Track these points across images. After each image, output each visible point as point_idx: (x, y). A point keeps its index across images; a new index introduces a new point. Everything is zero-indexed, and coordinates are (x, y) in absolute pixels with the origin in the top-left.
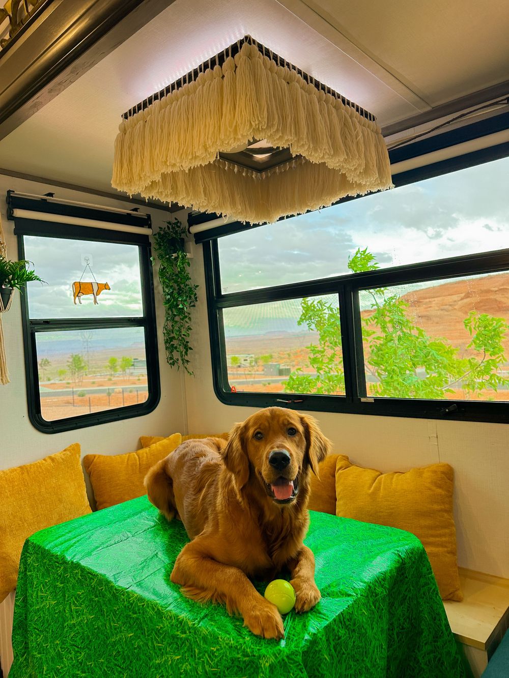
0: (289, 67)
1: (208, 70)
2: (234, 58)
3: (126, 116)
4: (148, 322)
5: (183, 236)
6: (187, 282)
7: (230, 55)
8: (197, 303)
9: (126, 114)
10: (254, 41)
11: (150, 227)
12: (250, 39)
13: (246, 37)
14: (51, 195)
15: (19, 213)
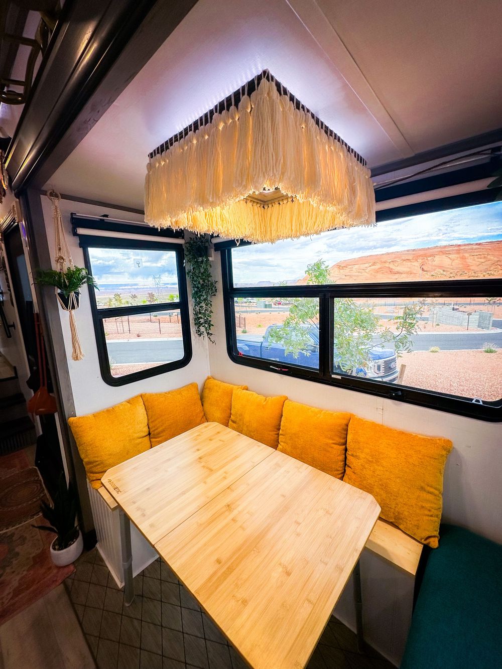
0: (304, 110)
1: (224, 112)
2: (250, 97)
3: (151, 155)
4: (182, 305)
5: (207, 244)
6: (210, 279)
7: (246, 93)
8: (217, 294)
9: (151, 154)
10: (272, 77)
11: (183, 238)
12: (268, 74)
13: (265, 72)
14: (106, 216)
15: (82, 231)
